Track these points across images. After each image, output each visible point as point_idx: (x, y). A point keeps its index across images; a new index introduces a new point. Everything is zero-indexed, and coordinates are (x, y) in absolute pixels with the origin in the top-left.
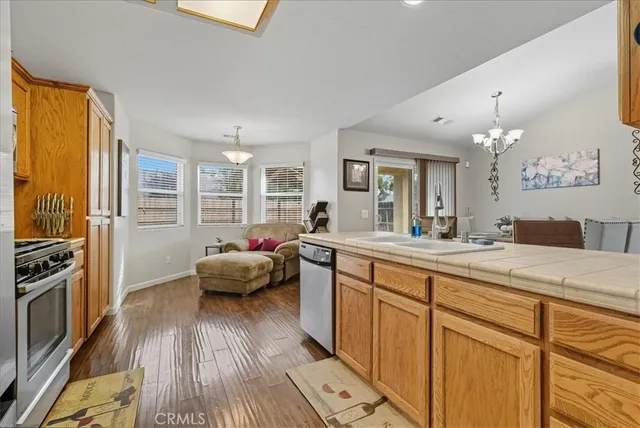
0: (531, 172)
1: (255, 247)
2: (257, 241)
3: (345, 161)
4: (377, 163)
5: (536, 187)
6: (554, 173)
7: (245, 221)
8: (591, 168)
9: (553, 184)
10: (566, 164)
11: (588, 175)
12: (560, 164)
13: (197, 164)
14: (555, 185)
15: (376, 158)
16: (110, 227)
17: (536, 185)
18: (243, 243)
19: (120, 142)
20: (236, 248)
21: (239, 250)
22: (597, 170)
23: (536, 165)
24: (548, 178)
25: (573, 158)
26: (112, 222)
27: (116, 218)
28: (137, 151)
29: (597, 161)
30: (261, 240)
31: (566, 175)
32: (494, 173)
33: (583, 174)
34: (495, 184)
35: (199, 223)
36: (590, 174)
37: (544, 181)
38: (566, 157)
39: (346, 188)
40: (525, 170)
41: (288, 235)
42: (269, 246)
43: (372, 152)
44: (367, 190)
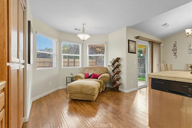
1: (88, 77)
2: (88, 74)
3: (129, 40)
4: (139, 42)
7: (80, 66)
13: (61, 42)
15: (138, 40)
16: (24, 70)
18: (83, 76)
19: (29, 22)
20: (80, 78)
21: (82, 78)
26: (26, 67)
27: (28, 65)
28: (36, 32)
30: (90, 74)
32: (175, 48)
34: (175, 52)
35: (62, 67)
39: (129, 52)
40: (190, 46)
41: (101, 71)
42: (95, 77)
43: (137, 38)
44: (135, 53)
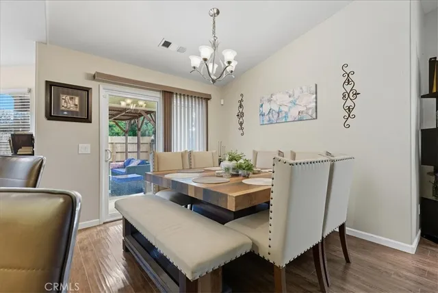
0: (266, 109)
5: (270, 122)
6: (282, 108)
8: (310, 102)
9: (282, 118)
10: (291, 99)
11: (308, 109)
12: (286, 99)
14: (284, 120)
17: (270, 120)
22: (314, 104)
23: (270, 101)
24: (278, 113)
25: (297, 93)
29: (314, 96)
31: (292, 110)
32: (241, 110)
33: (304, 109)
34: (241, 120)
36: (310, 108)
37: (276, 116)
38: (291, 93)
40: (262, 106)
44: (88, 120)
